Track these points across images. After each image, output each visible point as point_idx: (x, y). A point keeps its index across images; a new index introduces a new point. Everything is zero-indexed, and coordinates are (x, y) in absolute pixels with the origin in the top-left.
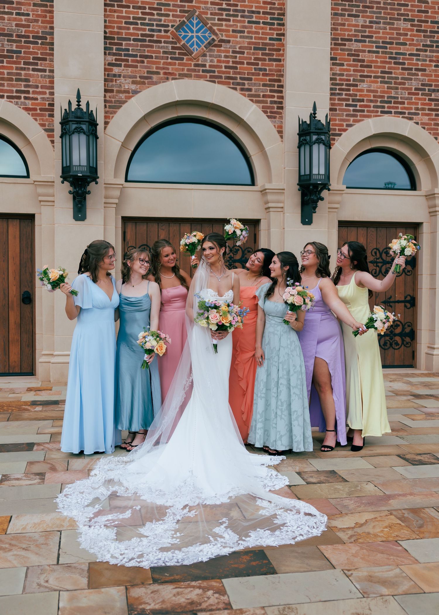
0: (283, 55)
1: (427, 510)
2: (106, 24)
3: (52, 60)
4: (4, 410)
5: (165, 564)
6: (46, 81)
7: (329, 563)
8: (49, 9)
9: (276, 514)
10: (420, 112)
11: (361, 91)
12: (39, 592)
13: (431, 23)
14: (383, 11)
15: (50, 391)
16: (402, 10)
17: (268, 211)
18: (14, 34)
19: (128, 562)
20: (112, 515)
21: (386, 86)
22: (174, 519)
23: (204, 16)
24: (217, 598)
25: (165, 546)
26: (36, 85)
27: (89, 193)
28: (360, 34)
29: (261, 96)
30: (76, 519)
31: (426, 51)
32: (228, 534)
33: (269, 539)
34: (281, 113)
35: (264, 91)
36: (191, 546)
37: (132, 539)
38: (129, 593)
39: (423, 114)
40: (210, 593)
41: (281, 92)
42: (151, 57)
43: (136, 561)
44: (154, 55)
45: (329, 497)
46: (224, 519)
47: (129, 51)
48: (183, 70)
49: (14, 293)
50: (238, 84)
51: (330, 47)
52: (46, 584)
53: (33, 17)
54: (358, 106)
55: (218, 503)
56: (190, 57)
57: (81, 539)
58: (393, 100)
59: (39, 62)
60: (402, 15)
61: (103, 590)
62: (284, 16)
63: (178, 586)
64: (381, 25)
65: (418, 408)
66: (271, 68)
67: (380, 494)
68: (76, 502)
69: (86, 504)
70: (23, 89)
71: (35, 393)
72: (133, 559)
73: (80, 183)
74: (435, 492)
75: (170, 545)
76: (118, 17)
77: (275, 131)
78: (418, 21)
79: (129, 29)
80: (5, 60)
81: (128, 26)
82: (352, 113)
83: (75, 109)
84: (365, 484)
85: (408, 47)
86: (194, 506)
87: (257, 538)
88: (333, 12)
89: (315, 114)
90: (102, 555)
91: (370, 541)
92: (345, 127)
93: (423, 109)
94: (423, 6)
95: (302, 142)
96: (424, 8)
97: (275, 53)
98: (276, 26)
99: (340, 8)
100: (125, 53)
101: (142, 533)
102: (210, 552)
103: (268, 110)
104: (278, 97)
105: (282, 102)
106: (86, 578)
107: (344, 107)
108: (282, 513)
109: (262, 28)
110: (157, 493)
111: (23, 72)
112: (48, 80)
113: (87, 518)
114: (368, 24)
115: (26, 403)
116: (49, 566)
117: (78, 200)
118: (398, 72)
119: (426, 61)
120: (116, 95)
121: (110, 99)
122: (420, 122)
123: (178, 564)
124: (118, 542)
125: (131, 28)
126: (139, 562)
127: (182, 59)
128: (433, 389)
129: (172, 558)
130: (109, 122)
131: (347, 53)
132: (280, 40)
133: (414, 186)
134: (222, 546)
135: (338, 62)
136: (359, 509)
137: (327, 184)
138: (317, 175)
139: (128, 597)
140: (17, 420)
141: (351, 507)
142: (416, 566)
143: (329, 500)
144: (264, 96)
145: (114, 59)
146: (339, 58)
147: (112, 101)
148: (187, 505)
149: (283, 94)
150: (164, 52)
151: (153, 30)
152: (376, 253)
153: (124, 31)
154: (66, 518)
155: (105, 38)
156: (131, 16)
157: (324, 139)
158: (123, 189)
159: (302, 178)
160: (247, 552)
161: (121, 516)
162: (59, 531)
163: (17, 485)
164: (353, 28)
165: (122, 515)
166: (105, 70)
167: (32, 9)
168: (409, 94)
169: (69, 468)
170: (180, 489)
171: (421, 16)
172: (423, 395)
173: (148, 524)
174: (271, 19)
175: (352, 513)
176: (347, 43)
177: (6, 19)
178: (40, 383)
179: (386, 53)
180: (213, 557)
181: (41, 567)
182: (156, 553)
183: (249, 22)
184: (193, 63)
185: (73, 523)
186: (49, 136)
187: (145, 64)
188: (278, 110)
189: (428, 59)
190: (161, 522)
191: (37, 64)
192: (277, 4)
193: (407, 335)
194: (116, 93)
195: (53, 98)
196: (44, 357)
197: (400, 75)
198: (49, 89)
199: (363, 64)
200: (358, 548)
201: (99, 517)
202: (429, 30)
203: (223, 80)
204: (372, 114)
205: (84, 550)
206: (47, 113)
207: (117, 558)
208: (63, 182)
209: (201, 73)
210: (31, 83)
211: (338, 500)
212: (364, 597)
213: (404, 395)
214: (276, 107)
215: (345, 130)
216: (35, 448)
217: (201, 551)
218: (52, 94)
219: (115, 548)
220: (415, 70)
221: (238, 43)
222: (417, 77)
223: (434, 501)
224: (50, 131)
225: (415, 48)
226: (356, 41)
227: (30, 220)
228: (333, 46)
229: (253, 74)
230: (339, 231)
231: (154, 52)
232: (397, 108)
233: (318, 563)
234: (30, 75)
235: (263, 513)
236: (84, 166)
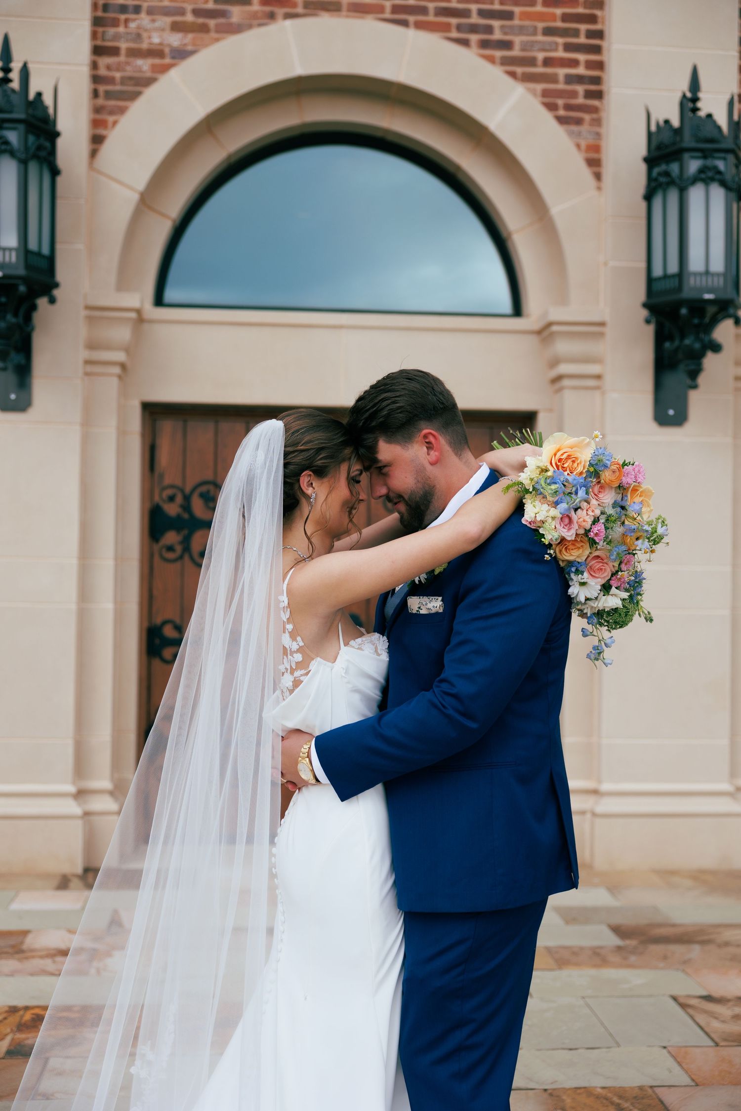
17: (557, 385)
29: (540, 63)
34: (595, 110)
35: (548, 47)
41: (597, 50)
50: (474, 29)
77: (578, 161)
89: (695, 100)
95: (656, 180)
103: (560, 102)
104: (589, 65)
105: (600, 77)
120: (126, 63)
121: (108, 73)
130: (105, 136)
137: (733, 302)
138: (700, 274)
144: (547, 62)
147: (114, 77)
149: (604, 57)
157: (722, 168)
158: (142, 323)
159: (657, 287)
188: (589, 102)
194: (127, 56)
203: (431, 18)
214: (581, 93)
236: (10, 250)
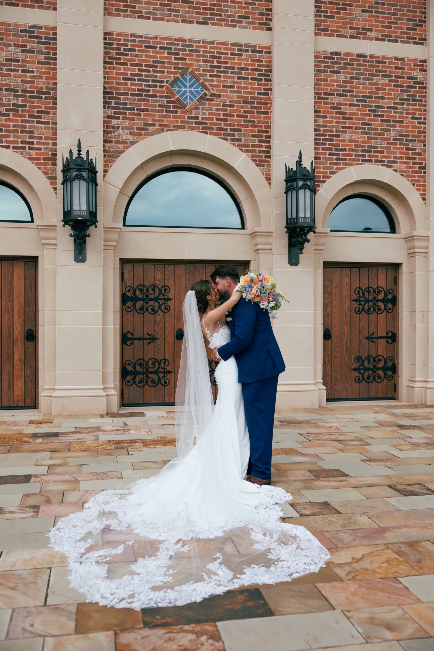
0: (270, 108)
1: (424, 543)
2: (105, 80)
3: (55, 114)
4: (5, 442)
5: (157, 605)
6: (49, 132)
7: (327, 603)
8: (52, 66)
9: (270, 549)
10: (399, 161)
11: (344, 141)
12: (23, 638)
13: (407, 79)
14: (362, 68)
15: (51, 424)
16: (381, 67)
17: (257, 252)
18: (20, 90)
19: (119, 603)
20: (104, 550)
21: (366, 136)
22: (167, 555)
23: (196, 72)
24: (211, 645)
25: (157, 584)
26: (40, 136)
27: (89, 236)
28: (342, 89)
29: (250, 146)
30: (67, 555)
31: (403, 104)
32: (222, 570)
33: (264, 576)
34: (269, 162)
35: (253, 141)
36: (184, 584)
37: (124, 577)
38: (118, 639)
39: (401, 163)
40: (204, 638)
41: (269, 142)
42: (148, 110)
43: (127, 602)
44: (150, 108)
45: (324, 529)
46: (218, 555)
47: (127, 105)
48: (177, 122)
49: (18, 331)
50: (229, 135)
51: (314, 100)
52: (31, 629)
53: (37, 74)
54: (341, 155)
55: (212, 537)
56: (184, 110)
57: (71, 578)
58: (373, 150)
59: (43, 115)
60: (380, 71)
61: (91, 635)
62: (271, 72)
63: (170, 630)
64: (361, 81)
65: (405, 438)
66: (259, 120)
67: (375, 527)
68: (68, 536)
69: (78, 538)
70: (28, 140)
71: (36, 426)
72: (123, 599)
73: (80, 226)
74: (429, 523)
75: (162, 583)
76: (117, 74)
77: (263, 178)
78: (395, 77)
79: (126, 84)
80: (11, 113)
81: (126, 82)
82: (335, 161)
83: (76, 158)
84: (359, 516)
85: (386, 100)
86: (187, 541)
87: (252, 576)
88: (316, 68)
89: (301, 161)
90: (91, 594)
91: (369, 578)
92: (328, 174)
93: (401, 158)
94: (400, 64)
95: (289, 187)
96: (401, 65)
97: (263, 106)
98: (263, 82)
99: (323, 65)
100: (123, 106)
101: (134, 570)
102: (203, 591)
103: (257, 159)
104: (266, 147)
105: (270, 151)
106: (73, 622)
107: (328, 156)
108: (276, 547)
109: (251, 84)
110: (151, 526)
111: (28, 125)
112: (51, 132)
113: (79, 553)
114: (348, 79)
115: (27, 436)
116: (36, 607)
117: (79, 242)
118: (377, 124)
119: (403, 113)
120: (115, 146)
121: (109, 149)
122: (398, 169)
123: (170, 605)
124: (108, 580)
125: (129, 84)
126: (130, 603)
127: (177, 112)
128: (417, 420)
129: (164, 598)
130: (108, 170)
131: (329, 106)
132: (268, 94)
133: (393, 229)
134: (216, 584)
135: (321, 114)
136: (355, 543)
137: (313, 227)
138: (303, 218)
139: (117, 644)
140: (17, 452)
141: (346, 540)
142: (418, 606)
143: (324, 533)
144: (253, 146)
145: (113, 112)
146: (323, 111)
147: (111, 150)
148: (180, 540)
149: (271, 144)
150: (160, 106)
151: (149, 86)
152: (359, 292)
153: (122, 87)
154: (57, 554)
155: (105, 93)
156: (129, 72)
157: (309, 184)
158: (121, 232)
159: (289, 221)
160: (243, 591)
161: (113, 552)
162: (49, 568)
163: (11, 518)
164: (335, 84)
165: (114, 550)
166: (105, 122)
167: (37, 67)
168: (388, 143)
169: (64, 501)
170: (174, 522)
171: (398, 73)
172: (407, 426)
173: (140, 560)
174: (259, 75)
175: (348, 547)
176: (330, 97)
177: (12, 76)
178: (42, 416)
179: (366, 106)
180: (207, 596)
181: (27, 609)
182: (147, 592)
183: (238, 78)
184: (186, 116)
185: (63, 559)
186: (52, 184)
187: (142, 117)
188: (266, 159)
189: (405, 112)
190: (153, 558)
191: (40, 117)
192: (264, 62)
193: (389, 369)
194: (115, 143)
195: (56, 148)
196: (46, 391)
197: (379, 126)
198: (52, 140)
199: (345, 116)
200: (356, 586)
201: (91, 553)
202: (405, 85)
203: (215, 131)
204: (354, 162)
205: (73, 590)
206: (50, 162)
207: (106, 598)
208: (64, 226)
209: (194, 125)
210: (35, 135)
211: (333, 533)
212: (367, 642)
213: (389, 426)
214: (264, 156)
215: (329, 177)
216: (32, 479)
217: (194, 590)
218: (55, 144)
219: (105, 587)
220: (393, 122)
221: (228, 97)
222: (395, 128)
223: (429, 533)
224: (52, 179)
225: (393, 101)
226: (338, 95)
227: (34, 262)
228: (316, 100)
229: (243, 126)
230: (324, 271)
231: (150, 106)
232: (377, 156)
233: (316, 603)
234: (34, 127)
235: (257, 547)
236: (84, 211)
